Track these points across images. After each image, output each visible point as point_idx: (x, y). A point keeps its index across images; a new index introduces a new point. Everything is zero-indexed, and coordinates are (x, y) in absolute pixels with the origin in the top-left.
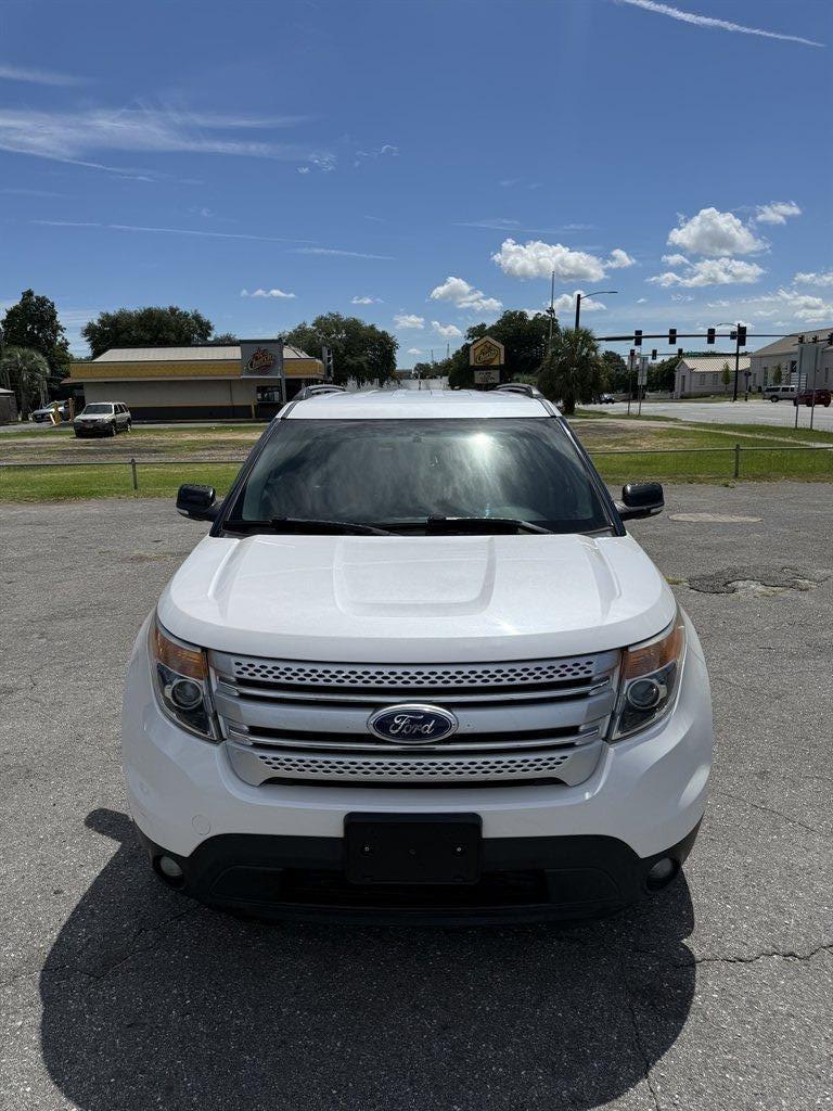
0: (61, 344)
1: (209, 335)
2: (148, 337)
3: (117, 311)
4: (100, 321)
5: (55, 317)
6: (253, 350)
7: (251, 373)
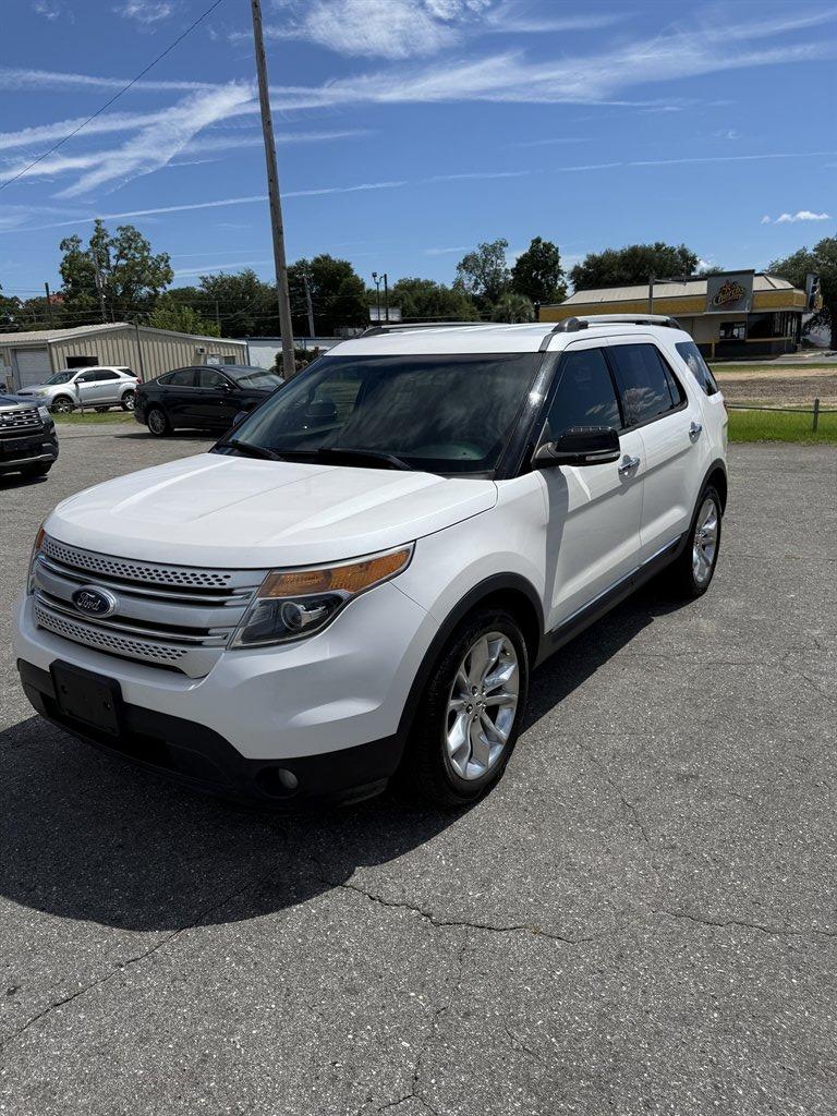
0: (560, 288)
1: (694, 270)
2: (629, 276)
3: (604, 251)
4: (586, 263)
5: (557, 262)
6: (721, 282)
7: (715, 309)
